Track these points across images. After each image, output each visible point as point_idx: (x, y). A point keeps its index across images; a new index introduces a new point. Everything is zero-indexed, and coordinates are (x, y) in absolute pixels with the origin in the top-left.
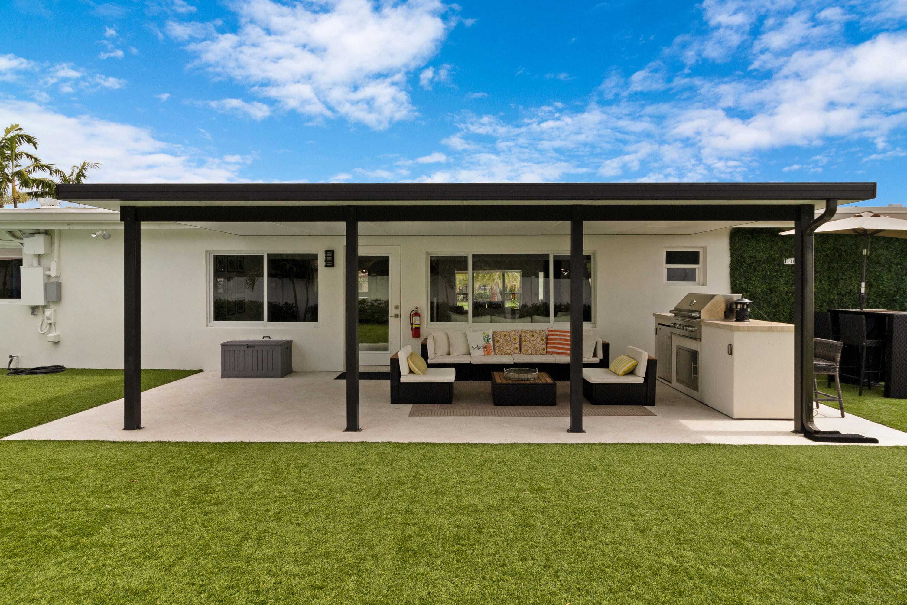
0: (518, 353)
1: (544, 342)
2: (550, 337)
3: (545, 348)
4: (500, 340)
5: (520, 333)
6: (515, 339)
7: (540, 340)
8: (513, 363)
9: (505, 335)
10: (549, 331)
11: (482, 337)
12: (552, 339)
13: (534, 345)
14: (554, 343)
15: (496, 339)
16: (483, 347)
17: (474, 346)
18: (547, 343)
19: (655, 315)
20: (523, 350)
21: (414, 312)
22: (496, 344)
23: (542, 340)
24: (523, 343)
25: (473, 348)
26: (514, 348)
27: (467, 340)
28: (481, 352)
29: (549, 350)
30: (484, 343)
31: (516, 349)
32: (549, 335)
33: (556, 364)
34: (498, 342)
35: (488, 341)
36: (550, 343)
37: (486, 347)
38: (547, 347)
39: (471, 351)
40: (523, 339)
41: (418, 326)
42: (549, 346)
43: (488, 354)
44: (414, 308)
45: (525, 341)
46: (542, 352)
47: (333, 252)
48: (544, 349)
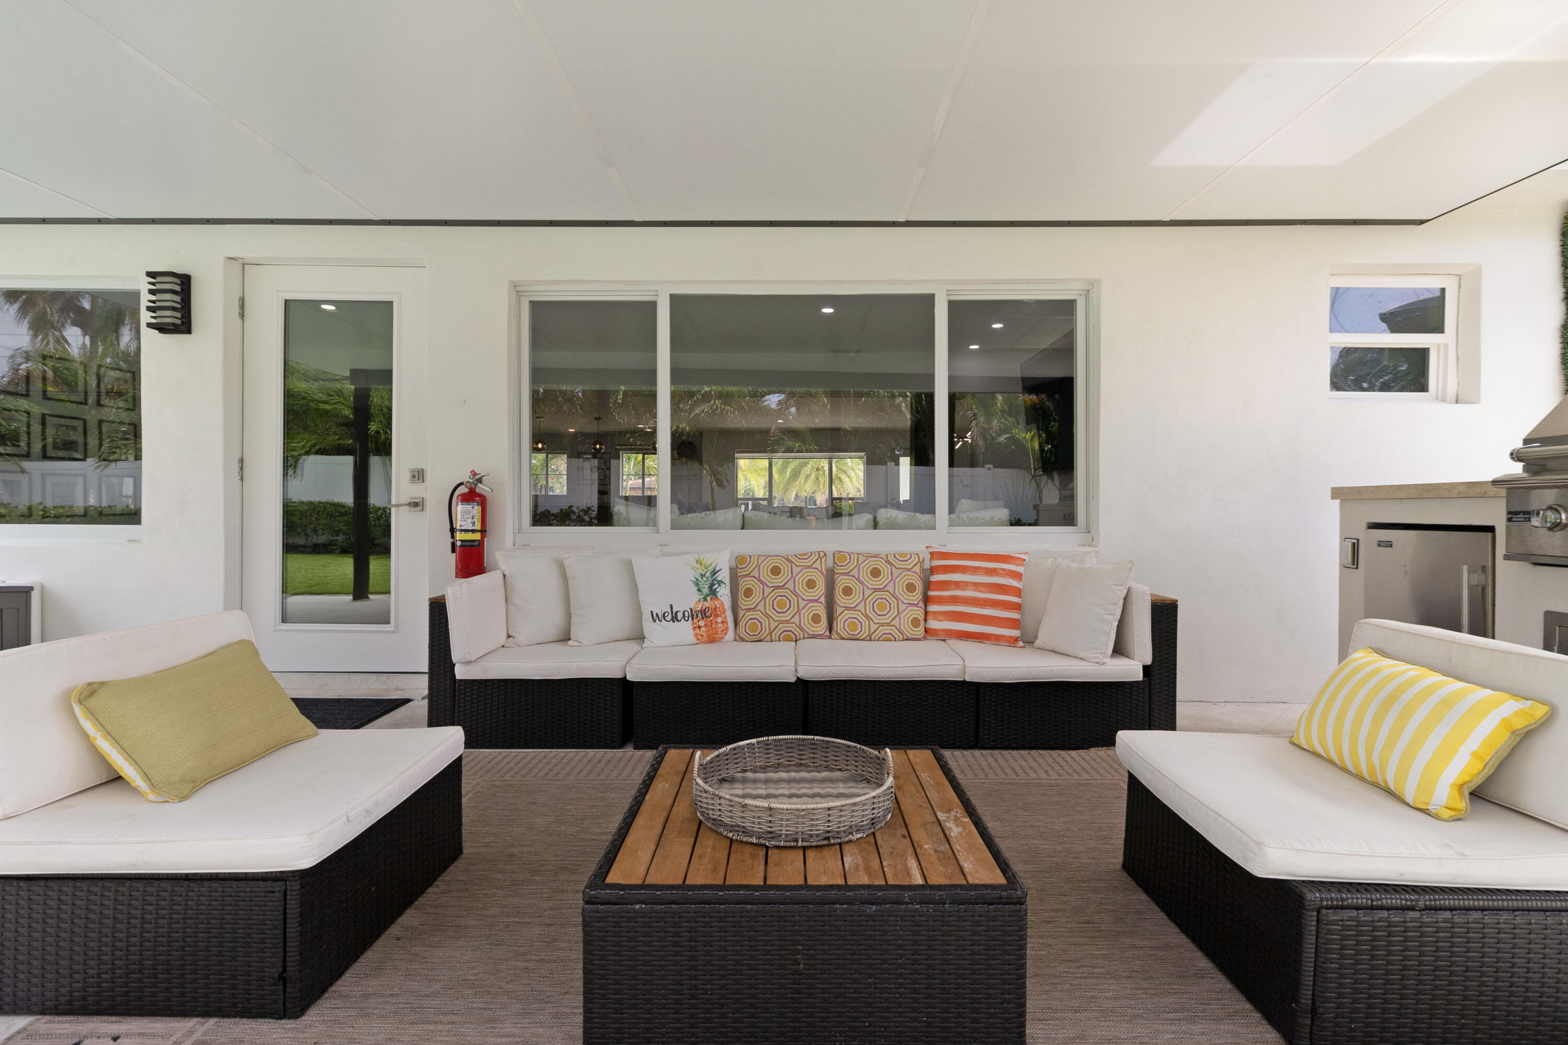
0: (821, 636)
1: (917, 596)
2: (935, 578)
3: (921, 616)
4: (757, 589)
5: (830, 563)
6: (811, 584)
7: (900, 590)
8: (793, 679)
9: (776, 571)
10: (933, 555)
11: (691, 575)
12: (944, 585)
13: (881, 607)
14: (954, 600)
15: (744, 584)
16: (692, 615)
17: (659, 610)
18: (927, 600)
19: (1337, 493)
20: (839, 626)
21: (463, 490)
22: (743, 603)
23: (911, 588)
24: (840, 599)
25: (655, 617)
26: (806, 616)
27: (634, 588)
28: (685, 631)
29: (933, 624)
30: (697, 597)
31: (816, 619)
32: (933, 570)
33: (964, 684)
34: (748, 593)
35: (713, 592)
36: (941, 600)
37: (704, 613)
38: (926, 613)
39: (649, 626)
40: (841, 582)
41: (477, 536)
42: (932, 608)
43: (712, 639)
44: (466, 477)
45: (847, 591)
46: (910, 631)
47: (185, 281)
48: (915, 623)
